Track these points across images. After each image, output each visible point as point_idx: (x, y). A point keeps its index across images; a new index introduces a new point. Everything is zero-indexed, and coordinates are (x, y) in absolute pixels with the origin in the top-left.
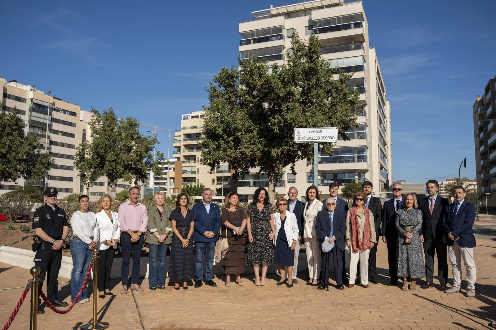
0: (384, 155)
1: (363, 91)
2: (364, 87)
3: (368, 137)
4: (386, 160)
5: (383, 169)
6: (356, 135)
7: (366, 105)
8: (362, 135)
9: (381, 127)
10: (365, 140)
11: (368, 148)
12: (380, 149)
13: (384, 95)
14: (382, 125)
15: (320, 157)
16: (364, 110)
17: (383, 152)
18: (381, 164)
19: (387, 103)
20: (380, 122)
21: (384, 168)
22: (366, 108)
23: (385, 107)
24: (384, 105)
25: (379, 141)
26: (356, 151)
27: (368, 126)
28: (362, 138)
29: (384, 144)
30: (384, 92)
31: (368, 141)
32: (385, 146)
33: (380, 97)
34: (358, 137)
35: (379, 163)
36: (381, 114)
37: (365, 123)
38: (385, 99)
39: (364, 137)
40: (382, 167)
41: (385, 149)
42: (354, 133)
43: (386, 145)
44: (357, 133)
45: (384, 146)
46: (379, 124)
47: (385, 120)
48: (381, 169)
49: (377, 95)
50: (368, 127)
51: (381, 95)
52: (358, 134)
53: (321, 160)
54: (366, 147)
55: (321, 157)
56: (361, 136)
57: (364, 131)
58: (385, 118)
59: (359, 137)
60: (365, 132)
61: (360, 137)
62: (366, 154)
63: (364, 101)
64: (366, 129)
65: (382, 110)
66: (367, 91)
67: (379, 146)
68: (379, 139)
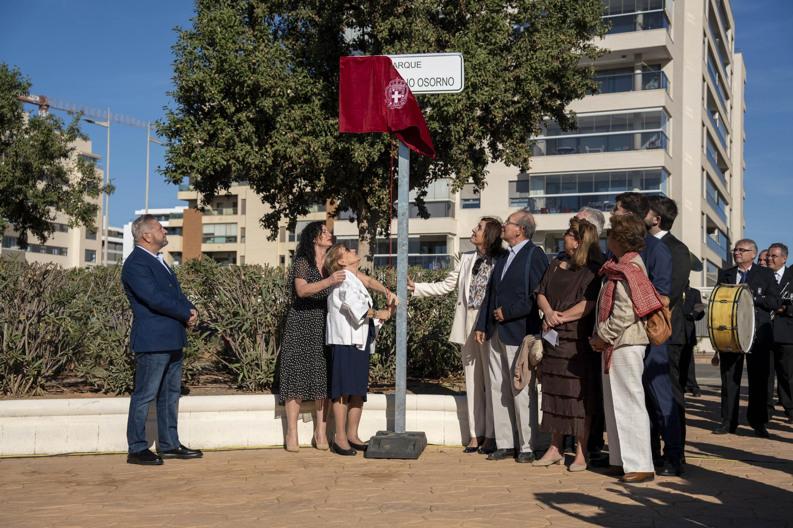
0: (720, 194)
1: (662, 23)
2: (664, 12)
3: (670, 144)
4: (727, 208)
5: (716, 231)
6: (638, 139)
7: (669, 59)
8: (653, 139)
9: (714, 122)
10: (661, 152)
11: (669, 174)
12: (709, 177)
13: (727, 37)
14: (717, 116)
15: (542, 198)
16: (663, 72)
17: (715, 187)
18: (708, 217)
19: (737, 60)
20: (712, 108)
21: (719, 229)
22: (668, 70)
23: (728, 69)
24: (726, 63)
25: (706, 157)
26: (637, 181)
27: (670, 117)
28: (653, 146)
29: (722, 167)
30: (727, 28)
31: (671, 154)
32: (723, 172)
33: (715, 42)
34: (643, 143)
35: (703, 214)
36: (716, 87)
37: (664, 107)
38: (730, 46)
39: (658, 143)
40: (711, 225)
41: (724, 182)
42: (633, 134)
43: (727, 169)
44: (642, 134)
45: (720, 172)
46: (706, 114)
47: (728, 104)
48: (710, 230)
49: (705, 35)
50: (671, 120)
51: (717, 35)
52: (645, 137)
53: (546, 205)
54: (663, 173)
55: (547, 198)
56: (653, 143)
57: (660, 130)
58: (727, 98)
59: (647, 145)
60: (662, 132)
61: (650, 145)
62: (665, 188)
63: (664, 48)
64: (667, 123)
65: (720, 77)
66: (672, 20)
67: (703, 170)
68: (705, 152)
